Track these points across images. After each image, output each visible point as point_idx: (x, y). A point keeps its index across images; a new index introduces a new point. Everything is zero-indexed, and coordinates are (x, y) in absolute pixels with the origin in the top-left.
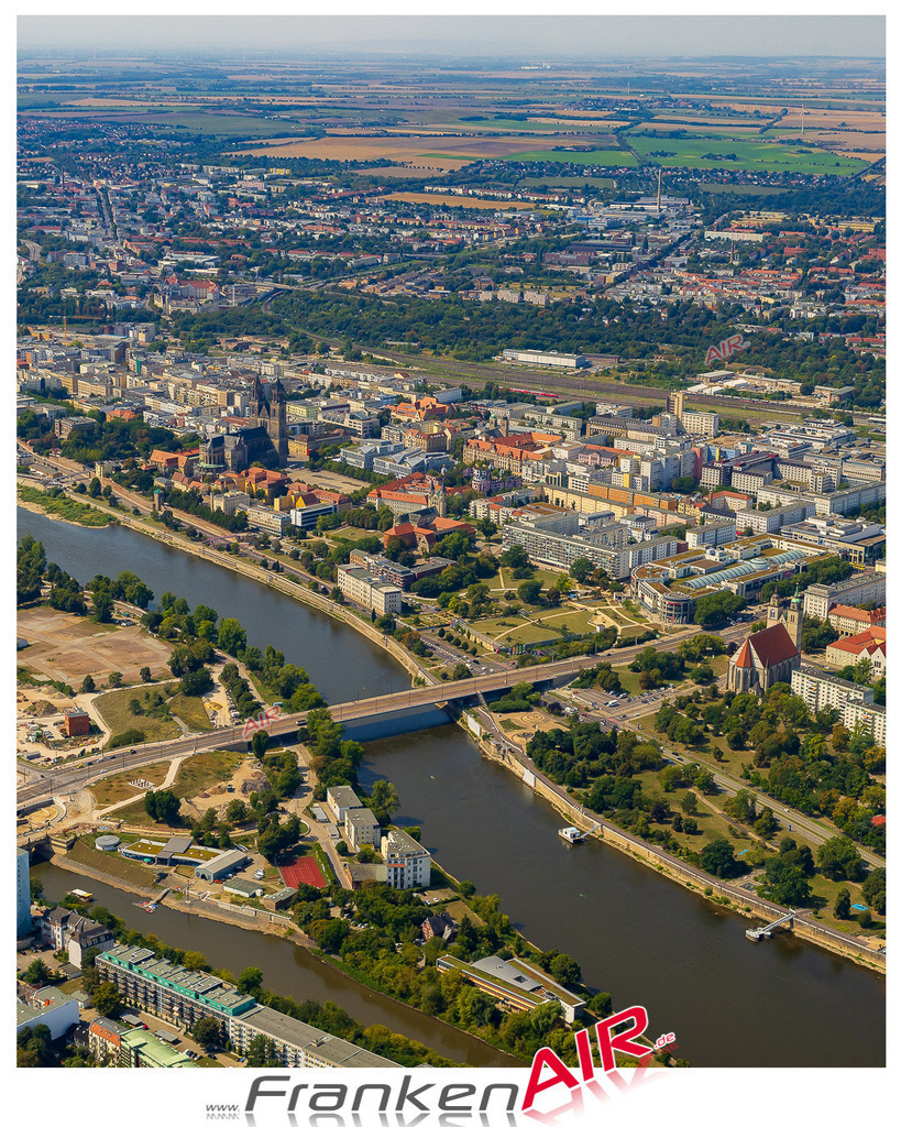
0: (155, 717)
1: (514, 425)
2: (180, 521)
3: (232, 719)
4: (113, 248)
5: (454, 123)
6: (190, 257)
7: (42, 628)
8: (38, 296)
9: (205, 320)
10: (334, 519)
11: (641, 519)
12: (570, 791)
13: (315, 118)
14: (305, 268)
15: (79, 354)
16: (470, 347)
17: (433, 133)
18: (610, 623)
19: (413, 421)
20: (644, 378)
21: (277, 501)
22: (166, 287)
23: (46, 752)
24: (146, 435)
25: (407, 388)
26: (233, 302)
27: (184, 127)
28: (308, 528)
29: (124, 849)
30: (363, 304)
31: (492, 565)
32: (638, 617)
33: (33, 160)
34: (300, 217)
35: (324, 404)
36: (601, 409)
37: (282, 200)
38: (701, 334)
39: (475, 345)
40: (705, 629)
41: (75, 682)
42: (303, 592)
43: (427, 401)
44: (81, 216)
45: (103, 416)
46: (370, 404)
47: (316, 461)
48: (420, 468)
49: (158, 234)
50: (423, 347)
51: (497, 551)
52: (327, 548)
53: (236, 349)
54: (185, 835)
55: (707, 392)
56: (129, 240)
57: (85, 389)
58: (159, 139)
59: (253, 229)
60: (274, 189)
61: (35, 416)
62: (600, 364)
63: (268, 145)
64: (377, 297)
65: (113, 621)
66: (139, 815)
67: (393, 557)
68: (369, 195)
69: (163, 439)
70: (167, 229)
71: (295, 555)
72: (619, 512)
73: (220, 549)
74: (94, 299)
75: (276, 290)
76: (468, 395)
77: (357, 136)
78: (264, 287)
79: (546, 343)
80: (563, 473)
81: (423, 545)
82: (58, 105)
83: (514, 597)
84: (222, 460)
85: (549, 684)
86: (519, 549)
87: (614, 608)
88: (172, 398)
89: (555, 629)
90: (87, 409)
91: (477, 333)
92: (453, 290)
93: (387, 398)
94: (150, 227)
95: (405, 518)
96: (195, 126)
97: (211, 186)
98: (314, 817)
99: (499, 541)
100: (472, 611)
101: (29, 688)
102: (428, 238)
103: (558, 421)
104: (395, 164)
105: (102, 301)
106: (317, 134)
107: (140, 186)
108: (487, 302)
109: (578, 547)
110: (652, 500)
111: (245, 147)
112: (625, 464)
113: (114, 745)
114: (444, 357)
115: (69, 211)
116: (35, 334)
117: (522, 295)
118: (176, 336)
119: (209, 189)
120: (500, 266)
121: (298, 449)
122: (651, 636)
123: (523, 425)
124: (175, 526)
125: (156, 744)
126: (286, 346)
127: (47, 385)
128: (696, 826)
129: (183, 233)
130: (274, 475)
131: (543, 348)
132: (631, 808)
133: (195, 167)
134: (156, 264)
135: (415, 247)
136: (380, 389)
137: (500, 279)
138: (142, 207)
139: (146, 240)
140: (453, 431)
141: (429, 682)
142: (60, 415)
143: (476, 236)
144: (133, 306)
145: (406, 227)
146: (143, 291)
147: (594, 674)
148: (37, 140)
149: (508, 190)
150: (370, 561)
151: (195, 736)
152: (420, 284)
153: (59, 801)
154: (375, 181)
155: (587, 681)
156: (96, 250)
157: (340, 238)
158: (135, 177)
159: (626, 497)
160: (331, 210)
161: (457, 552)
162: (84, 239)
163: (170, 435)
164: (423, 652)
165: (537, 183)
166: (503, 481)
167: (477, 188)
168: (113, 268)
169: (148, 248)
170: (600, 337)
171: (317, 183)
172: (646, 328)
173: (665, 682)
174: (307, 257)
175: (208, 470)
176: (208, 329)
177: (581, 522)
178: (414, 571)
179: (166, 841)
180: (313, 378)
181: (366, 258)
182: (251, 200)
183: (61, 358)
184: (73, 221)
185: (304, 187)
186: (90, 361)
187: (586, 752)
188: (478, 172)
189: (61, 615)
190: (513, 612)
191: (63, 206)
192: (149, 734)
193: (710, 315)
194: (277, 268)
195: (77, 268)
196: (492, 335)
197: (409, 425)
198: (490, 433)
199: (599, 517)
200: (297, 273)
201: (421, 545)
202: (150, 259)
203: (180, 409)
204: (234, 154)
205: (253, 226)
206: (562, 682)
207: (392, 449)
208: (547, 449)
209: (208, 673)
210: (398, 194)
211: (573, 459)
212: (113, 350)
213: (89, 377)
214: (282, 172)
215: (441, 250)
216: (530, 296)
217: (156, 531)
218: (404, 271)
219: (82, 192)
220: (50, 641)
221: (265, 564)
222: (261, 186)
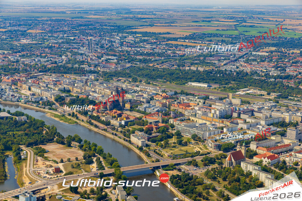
0: (77, 169)
1: (186, 101)
2: (93, 123)
3: (96, 170)
4: (90, 55)
5: (190, 23)
6: (110, 57)
7: (53, 148)
8: (68, 66)
9: (110, 73)
10: (133, 123)
11: (213, 125)
12: (178, 189)
13: (152, 21)
14: (140, 61)
15: (75, 81)
16: (180, 81)
17: (183, 25)
18: (199, 150)
19: (159, 99)
20: (225, 90)
21: (119, 118)
22: (102, 65)
23: (48, 176)
24: (88, 102)
25: (160, 91)
26: (119, 69)
27: (115, 23)
28: (126, 125)
29: (63, 199)
30: (154, 70)
31: (171, 135)
32: (207, 149)
33: (73, 32)
34: (142, 47)
35: (137, 95)
36: (210, 97)
37: (138, 43)
38: (243, 79)
39: (181, 81)
40: (223, 152)
41: (59, 160)
42: (122, 141)
43: (164, 94)
44: (83, 46)
45: (78, 97)
46: (149, 95)
47: (132, 109)
48: (158, 111)
49: (103, 51)
50: (167, 81)
51: (174, 132)
52: (130, 130)
53: (117, 81)
54: (79, 196)
55: (241, 94)
56: (95, 53)
57: (75, 90)
58: (108, 26)
59: (129, 50)
60: (136, 40)
61: (60, 96)
62: (214, 86)
63: (138, 28)
64: (158, 68)
65: (71, 147)
66: (68, 191)
67: (146, 133)
68: (162, 42)
69: (92, 102)
70: (106, 50)
71: (121, 132)
72: (208, 123)
73: (102, 130)
74: (82, 67)
75: (131, 66)
76: (176, 93)
77: (162, 26)
78: (128, 65)
79: (200, 81)
80: (195, 113)
81: (155, 130)
82: (83, 17)
83: (176, 143)
84: (106, 108)
85: (179, 164)
86: (179, 131)
87: (201, 146)
88: (97, 93)
89: (184, 151)
90: (74, 95)
91: (182, 78)
92: (179, 66)
93: (154, 94)
94: (101, 49)
95: (151, 123)
96: (119, 23)
97: (120, 39)
98: (112, 193)
99: (175, 130)
100: (164, 146)
101: (47, 161)
102: (175, 53)
103: (198, 100)
104: (171, 34)
105: (84, 68)
106: (151, 26)
107: (101, 39)
108: (188, 70)
109: (195, 131)
110: (218, 120)
111: (131, 29)
112: (213, 111)
113: (65, 175)
114: (173, 84)
115: (80, 45)
116: (65, 76)
117: (197, 68)
118: (102, 77)
119: (119, 40)
120: (193, 60)
121: (128, 106)
122: (209, 153)
123: (188, 101)
124: (92, 124)
125: (76, 175)
126: (130, 80)
127: (65, 88)
128: (208, 198)
129: (110, 51)
130: (119, 112)
131: (199, 82)
132: (193, 194)
133: (116, 34)
134: (101, 59)
135: (171, 55)
136: (153, 91)
137: (192, 64)
138: (100, 44)
139: (99, 53)
140: (169, 102)
141: (149, 163)
142: (67, 96)
143: (189, 53)
144: (92, 69)
145: (170, 50)
146: (96, 66)
147: (191, 162)
148: (75, 26)
149: (201, 41)
150: (140, 133)
151: (86, 173)
152: (170, 65)
153: (49, 187)
154: (164, 38)
155: (189, 164)
156: (86, 55)
157: (151, 53)
158: (100, 36)
159: (211, 119)
160: (151, 46)
161: (163, 131)
162: (83, 52)
163: (95, 102)
164: (149, 156)
165: (209, 39)
166: (179, 115)
167: (192, 40)
168: (89, 60)
169: (99, 55)
170: (216, 79)
171: (148, 38)
172: (229, 77)
173: (209, 164)
174: (141, 57)
175: (102, 110)
176: (111, 76)
177: (197, 125)
178: (151, 136)
179: (73, 197)
180: (135, 88)
181: (157, 58)
182: (130, 43)
183: (71, 82)
184: (81, 48)
185: (145, 39)
186: (78, 83)
187: (184, 180)
188: (193, 36)
189: (59, 145)
190: (174, 147)
191: (79, 44)
192: (74, 173)
193: (247, 74)
194: (133, 60)
195: (80, 59)
196: (186, 78)
197: (158, 100)
198: (178, 103)
199: (202, 124)
200: (138, 62)
201: (154, 130)
202: (99, 58)
203: (98, 95)
204: (128, 30)
205: (129, 49)
206: (183, 164)
207: (152, 106)
208: (193, 107)
209: (92, 159)
210: (170, 41)
211: (199, 110)
212: (84, 80)
213: (77, 87)
214: (139, 35)
215: (178, 56)
216: (199, 68)
217: (87, 125)
218: (167, 61)
219: (85, 40)
220: (55, 151)
221: (113, 134)
222: (133, 39)
